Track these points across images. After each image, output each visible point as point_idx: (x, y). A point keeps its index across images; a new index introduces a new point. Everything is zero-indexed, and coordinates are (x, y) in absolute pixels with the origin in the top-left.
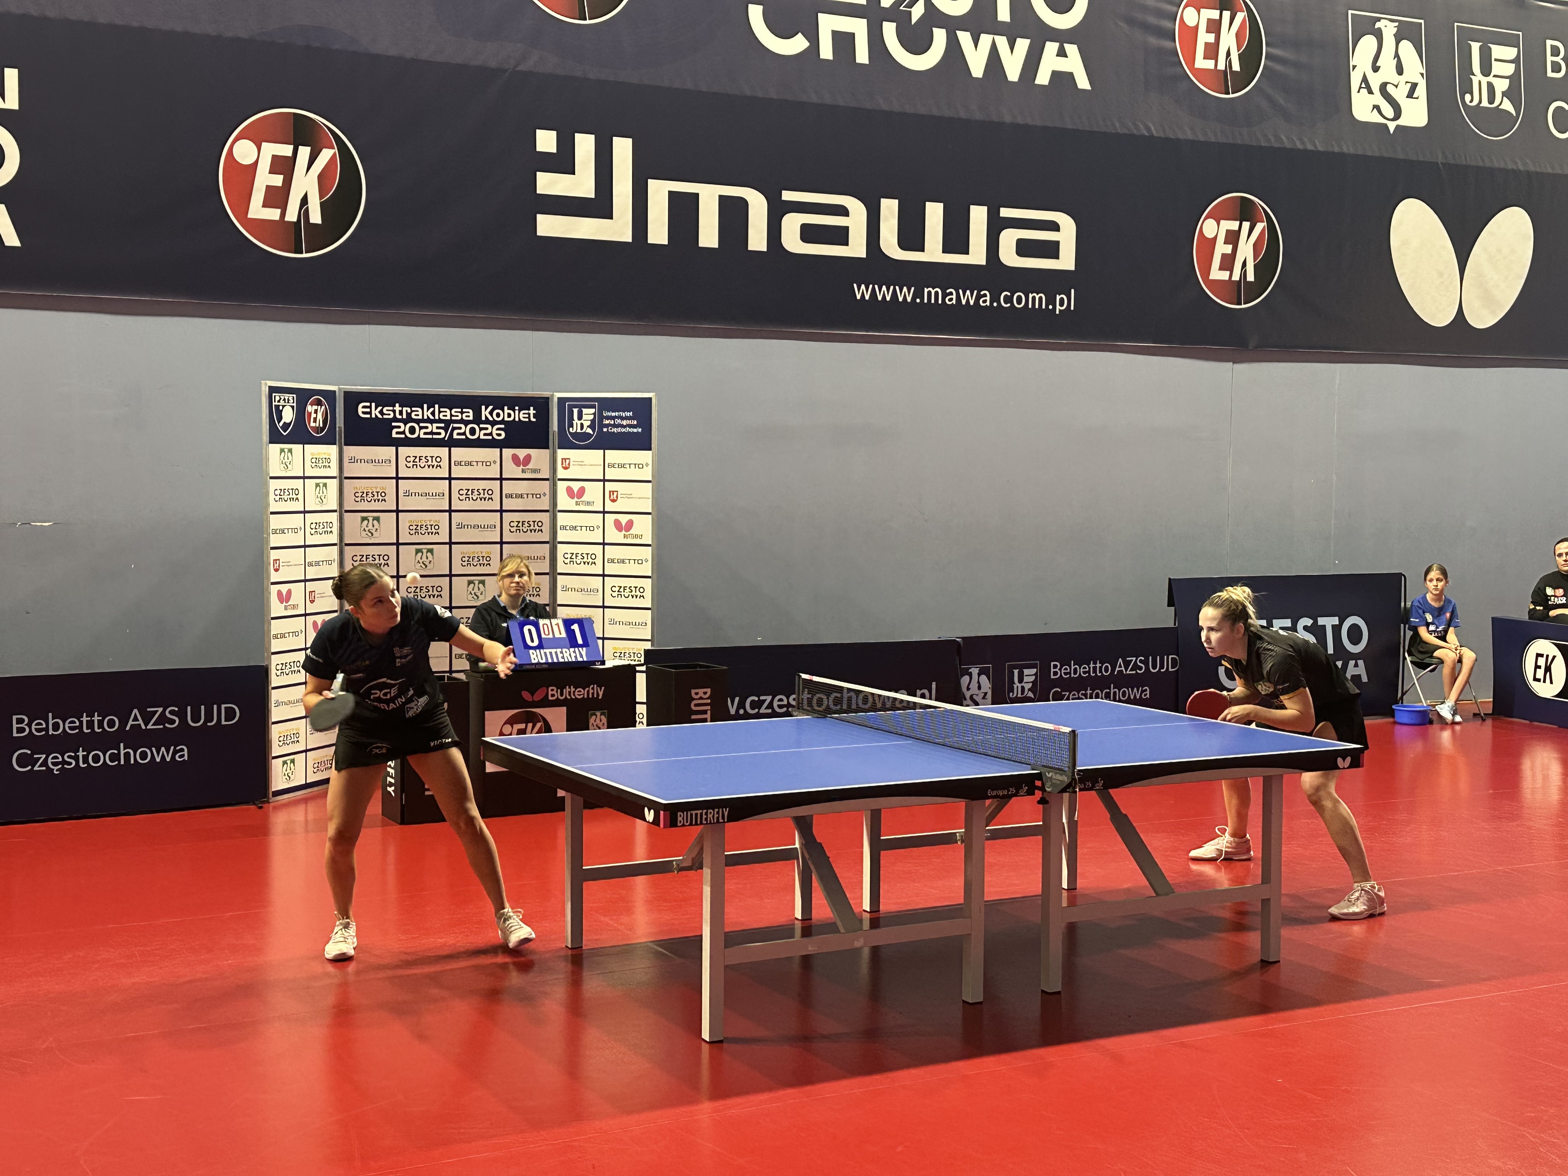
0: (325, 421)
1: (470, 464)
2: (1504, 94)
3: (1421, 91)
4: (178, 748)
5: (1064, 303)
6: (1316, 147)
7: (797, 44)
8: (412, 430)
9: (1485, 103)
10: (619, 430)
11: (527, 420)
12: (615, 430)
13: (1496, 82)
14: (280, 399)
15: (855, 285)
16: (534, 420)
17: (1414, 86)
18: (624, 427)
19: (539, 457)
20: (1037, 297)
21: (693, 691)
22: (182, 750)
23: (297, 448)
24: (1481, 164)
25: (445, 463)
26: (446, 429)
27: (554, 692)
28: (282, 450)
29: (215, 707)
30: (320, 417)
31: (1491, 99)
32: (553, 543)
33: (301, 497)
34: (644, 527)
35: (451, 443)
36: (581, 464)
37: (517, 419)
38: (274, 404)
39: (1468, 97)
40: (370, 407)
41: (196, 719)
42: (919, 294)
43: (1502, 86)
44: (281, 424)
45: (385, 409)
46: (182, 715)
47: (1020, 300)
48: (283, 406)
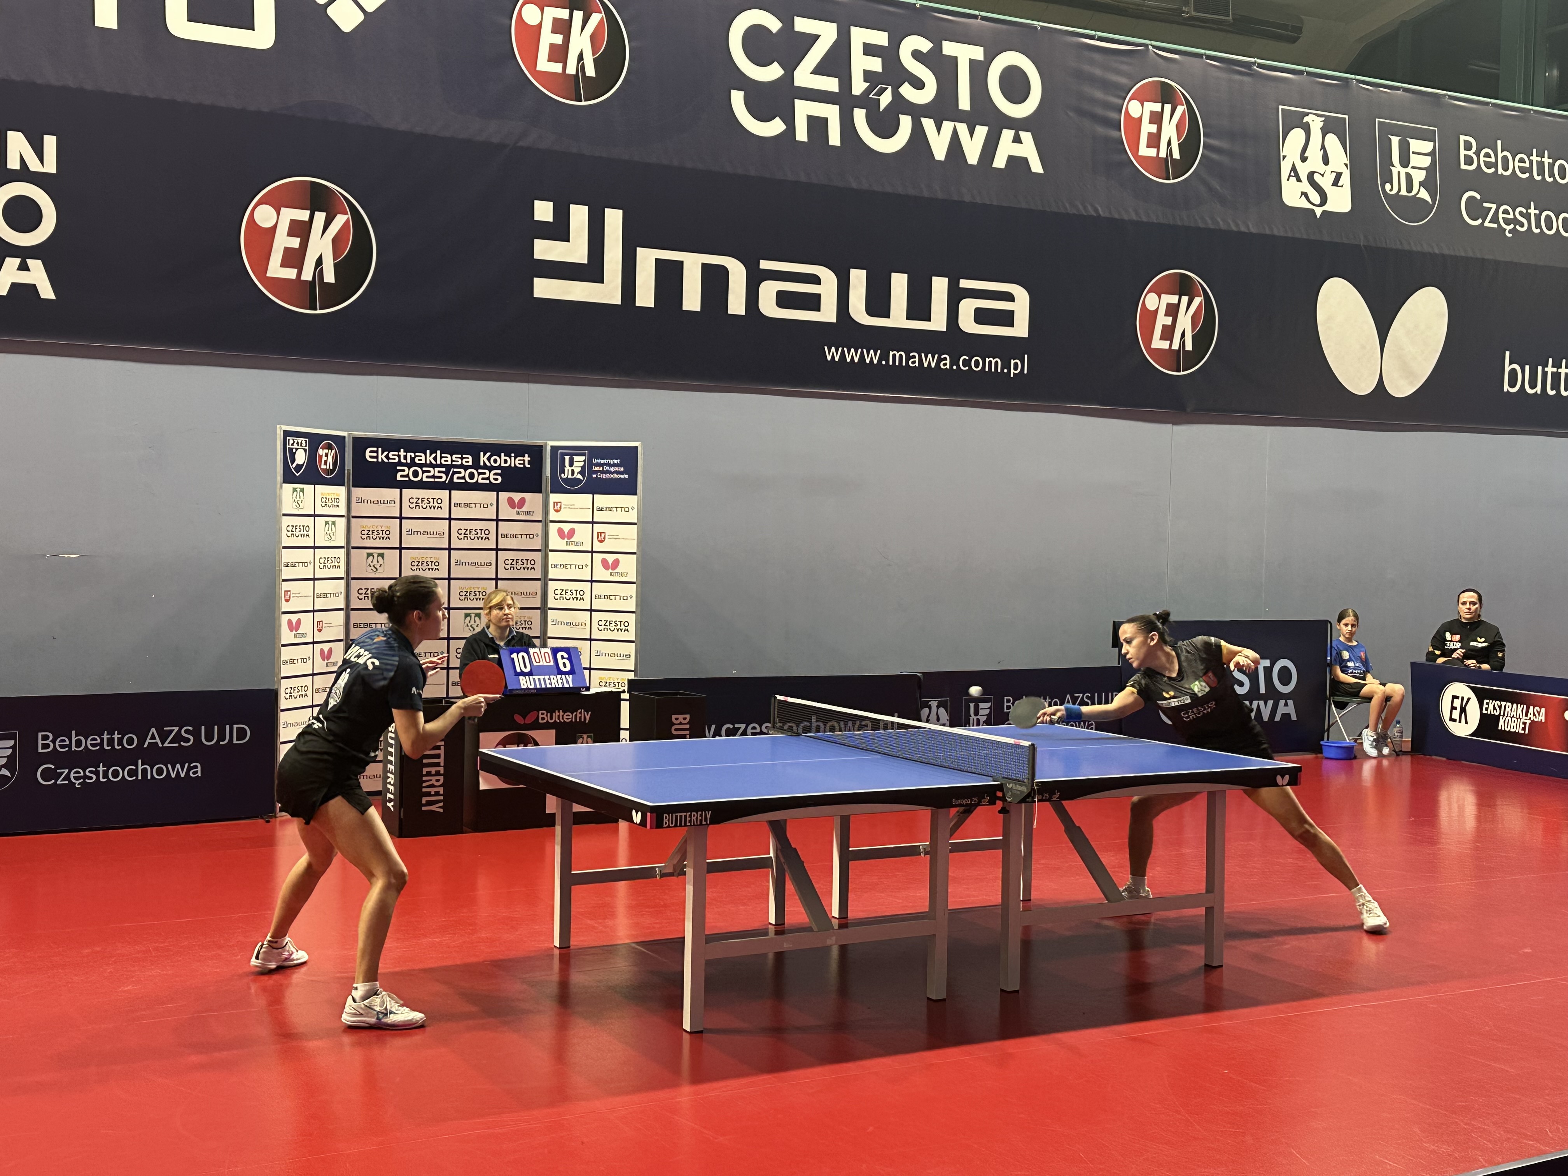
0: (335, 464)
1: (468, 505)
2: (1421, 184)
3: (1346, 180)
4: (192, 765)
5: (1018, 367)
6: (1249, 229)
7: (775, 127)
8: (416, 474)
9: (1404, 192)
10: (608, 476)
11: (522, 466)
12: (604, 476)
13: (1413, 172)
14: (294, 442)
15: (826, 348)
16: (529, 466)
17: (1339, 175)
18: (612, 473)
19: (533, 500)
20: (993, 361)
21: (674, 717)
22: (196, 767)
23: (308, 488)
24: (1400, 247)
25: (446, 505)
26: (447, 473)
27: (544, 716)
28: (295, 490)
29: (228, 727)
30: (330, 460)
31: (1410, 189)
32: (545, 580)
33: (311, 533)
34: (629, 566)
35: (451, 486)
36: (571, 507)
37: (513, 465)
38: (288, 446)
39: (1388, 186)
40: (377, 452)
41: (209, 738)
42: (884, 356)
43: (1419, 176)
44: (294, 465)
45: (391, 454)
46: (196, 734)
47: (978, 364)
48: (297, 449)
